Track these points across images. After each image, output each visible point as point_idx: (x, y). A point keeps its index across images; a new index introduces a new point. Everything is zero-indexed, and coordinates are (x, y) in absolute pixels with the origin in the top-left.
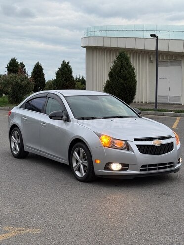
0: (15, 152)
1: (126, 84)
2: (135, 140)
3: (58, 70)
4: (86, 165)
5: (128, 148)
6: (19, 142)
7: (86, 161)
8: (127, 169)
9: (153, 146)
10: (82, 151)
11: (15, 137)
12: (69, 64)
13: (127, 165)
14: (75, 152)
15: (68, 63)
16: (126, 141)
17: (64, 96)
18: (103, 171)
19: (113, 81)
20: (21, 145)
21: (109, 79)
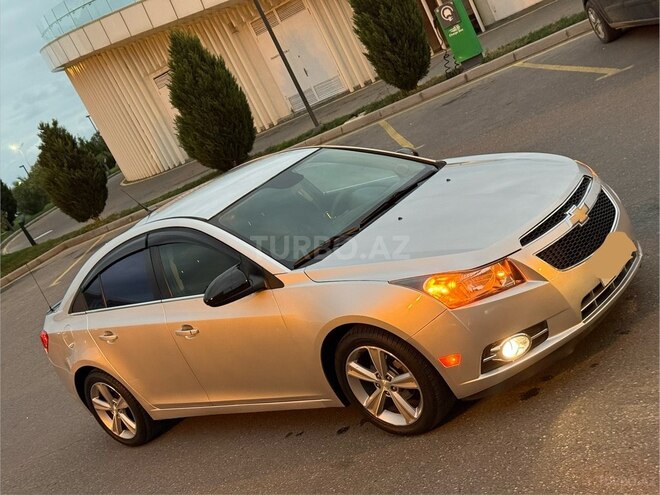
0: (124, 435)
1: (223, 105)
2: (525, 241)
3: (40, 151)
4: (413, 385)
5: (518, 275)
6: (125, 405)
7: (407, 375)
8: (545, 336)
9: (576, 231)
10: (375, 352)
11: (102, 398)
12: (59, 126)
13: (543, 325)
14: (353, 365)
15: (55, 123)
16: (502, 261)
17: (205, 221)
18: (482, 377)
19: (190, 114)
20: (136, 410)
21: (179, 114)
